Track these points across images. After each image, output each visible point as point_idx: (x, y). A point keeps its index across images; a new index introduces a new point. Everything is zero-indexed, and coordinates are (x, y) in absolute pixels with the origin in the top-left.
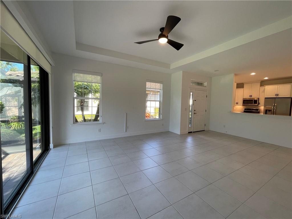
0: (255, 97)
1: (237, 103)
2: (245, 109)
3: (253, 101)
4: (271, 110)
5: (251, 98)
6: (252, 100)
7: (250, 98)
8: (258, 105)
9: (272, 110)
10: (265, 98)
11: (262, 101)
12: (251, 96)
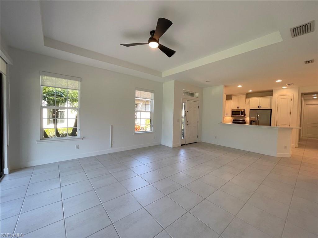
0: (242, 108)
1: (227, 114)
2: (234, 120)
4: (255, 121)
6: (240, 111)
7: (238, 109)
8: (244, 116)
10: (250, 110)
11: (247, 113)
12: (238, 107)
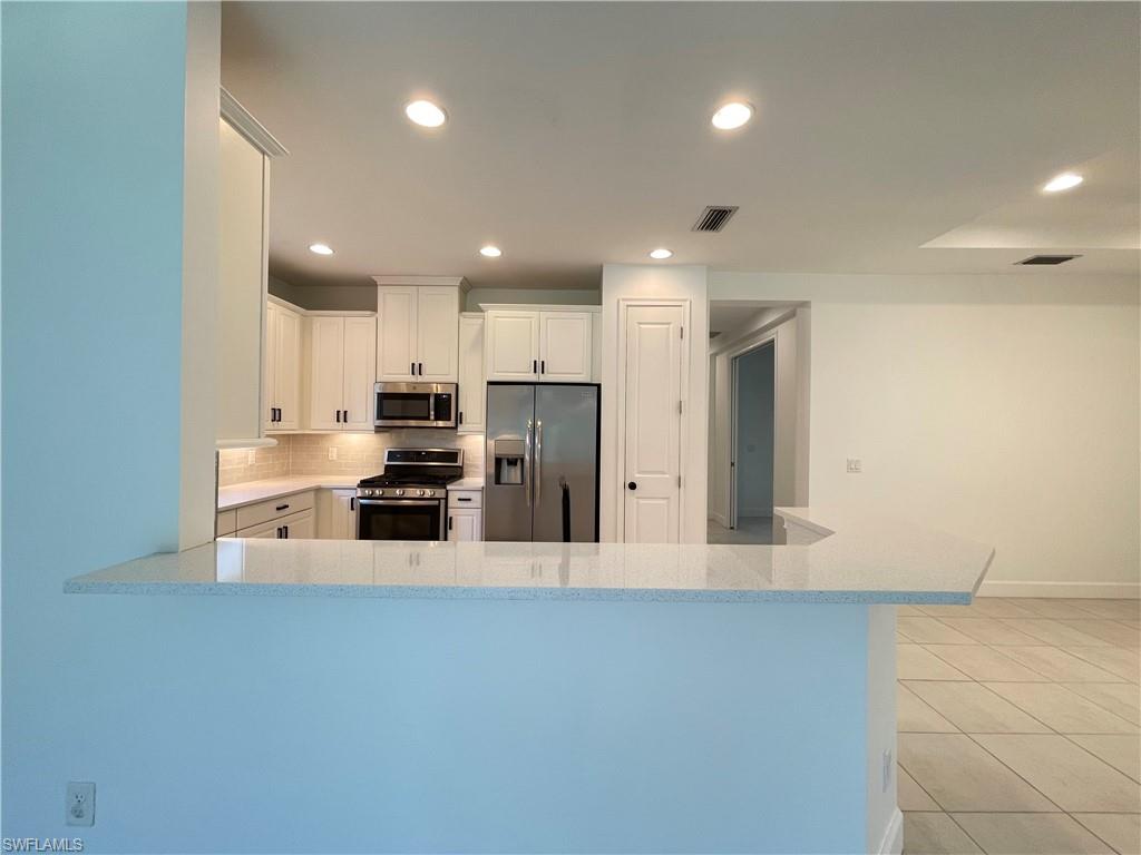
0: (436, 378)
1: (342, 417)
2: (391, 456)
3: (432, 400)
4: (522, 460)
5: (420, 379)
6: (426, 397)
7: (412, 379)
8: (456, 428)
9: (527, 457)
10: (490, 383)
11: (473, 405)
12: (417, 369)
